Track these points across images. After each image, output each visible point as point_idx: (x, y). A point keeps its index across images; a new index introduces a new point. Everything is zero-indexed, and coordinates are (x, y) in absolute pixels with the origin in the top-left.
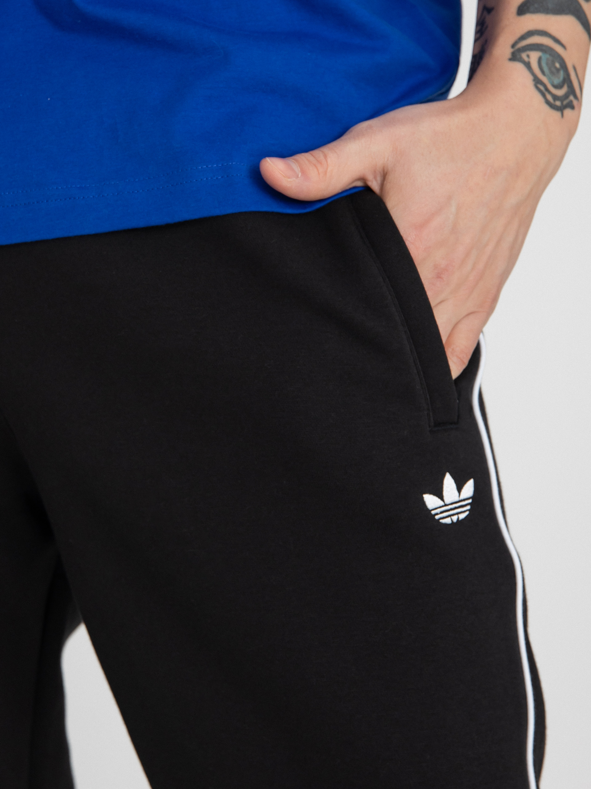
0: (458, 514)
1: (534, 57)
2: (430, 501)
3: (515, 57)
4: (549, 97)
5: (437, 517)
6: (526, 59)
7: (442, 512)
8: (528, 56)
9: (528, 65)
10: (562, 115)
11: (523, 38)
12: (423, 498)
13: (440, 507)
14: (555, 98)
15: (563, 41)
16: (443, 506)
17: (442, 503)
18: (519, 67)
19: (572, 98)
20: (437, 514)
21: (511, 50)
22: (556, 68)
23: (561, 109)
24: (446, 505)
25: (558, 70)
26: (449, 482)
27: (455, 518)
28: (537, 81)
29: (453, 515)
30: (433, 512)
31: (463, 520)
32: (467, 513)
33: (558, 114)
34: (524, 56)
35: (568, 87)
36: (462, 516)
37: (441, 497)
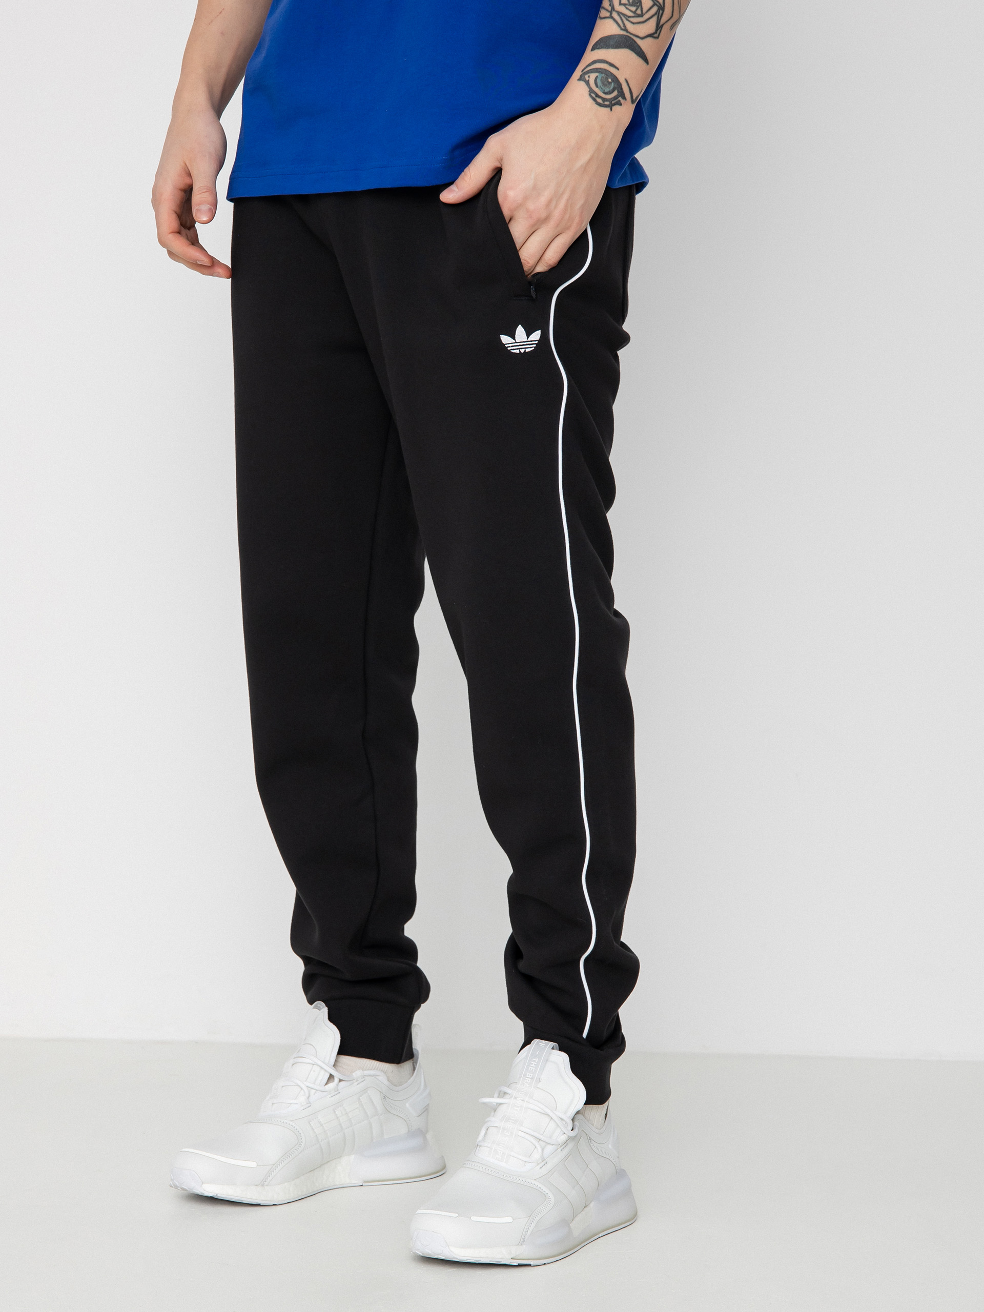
0: (525, 348)
1: (593, 76)
2: (505, 339)
3: (581, 78)
4: (599, 100)
5: (509, 349)
6: (587, 79)
7: (512, 346)
8: (589, 77)
9: (587, 83)
10: (611, 110)
11: (589, 65)
12: (500, 337)
13: (512, 343)
14: (604, 100)
15: (617, 66)
16: (514, 343)
17: (514, 341)
18: (582, 83)
19: (620, 98)
20: (509, 347)
21: (581, 73)
22: (608, 82)
23: (610, 107)
24: (516, 342)
25: (610, 83)
26: (520, 331)
27: (522, 351)
28: (591, 91)
29: (521, 348)
30: (506, 346)
31: (527, 352)
32: (533, 348)
33: (608, 109)
34: (586, 77)
35: (618, 92)
36: (527, 350)
37: (513, 338)
